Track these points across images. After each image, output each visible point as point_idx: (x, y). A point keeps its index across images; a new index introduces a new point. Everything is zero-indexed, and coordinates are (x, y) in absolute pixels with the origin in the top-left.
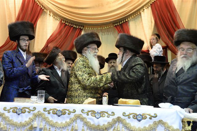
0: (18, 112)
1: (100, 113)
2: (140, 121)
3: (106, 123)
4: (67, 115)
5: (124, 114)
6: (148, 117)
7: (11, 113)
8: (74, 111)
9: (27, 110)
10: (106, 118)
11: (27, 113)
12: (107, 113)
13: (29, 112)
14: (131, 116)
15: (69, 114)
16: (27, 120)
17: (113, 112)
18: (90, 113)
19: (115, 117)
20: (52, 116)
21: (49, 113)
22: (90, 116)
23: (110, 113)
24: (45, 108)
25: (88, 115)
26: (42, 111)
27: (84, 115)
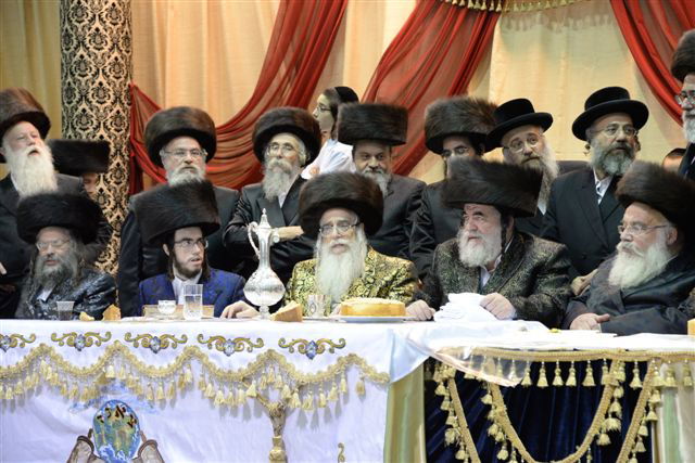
0: (79, 343)
1: (234, 343)
2: (311, 357)
3: (245, 367)
4: (170, 348)
5: (282, 343)
6: (328, 346)
7: (66, 347)
8: (185, 339)
9: (95, 339)
10: (245, 353)
11: (94, 346)
12: (248, 340)
13: (98, 344)
14: (296, 347)
15: (174, 346)
16: (95, 361)
17: (259, 340)
18: (214, 343)
19: (263, 351)
20: (142, 353)
21: (136, 346)
22: (214, 350)
23: (254, 341)
24: (129, 334)
25: (210, 346)
26: (122, 340)
27: (204, 349)
